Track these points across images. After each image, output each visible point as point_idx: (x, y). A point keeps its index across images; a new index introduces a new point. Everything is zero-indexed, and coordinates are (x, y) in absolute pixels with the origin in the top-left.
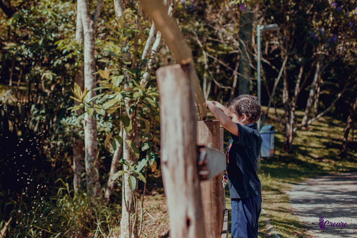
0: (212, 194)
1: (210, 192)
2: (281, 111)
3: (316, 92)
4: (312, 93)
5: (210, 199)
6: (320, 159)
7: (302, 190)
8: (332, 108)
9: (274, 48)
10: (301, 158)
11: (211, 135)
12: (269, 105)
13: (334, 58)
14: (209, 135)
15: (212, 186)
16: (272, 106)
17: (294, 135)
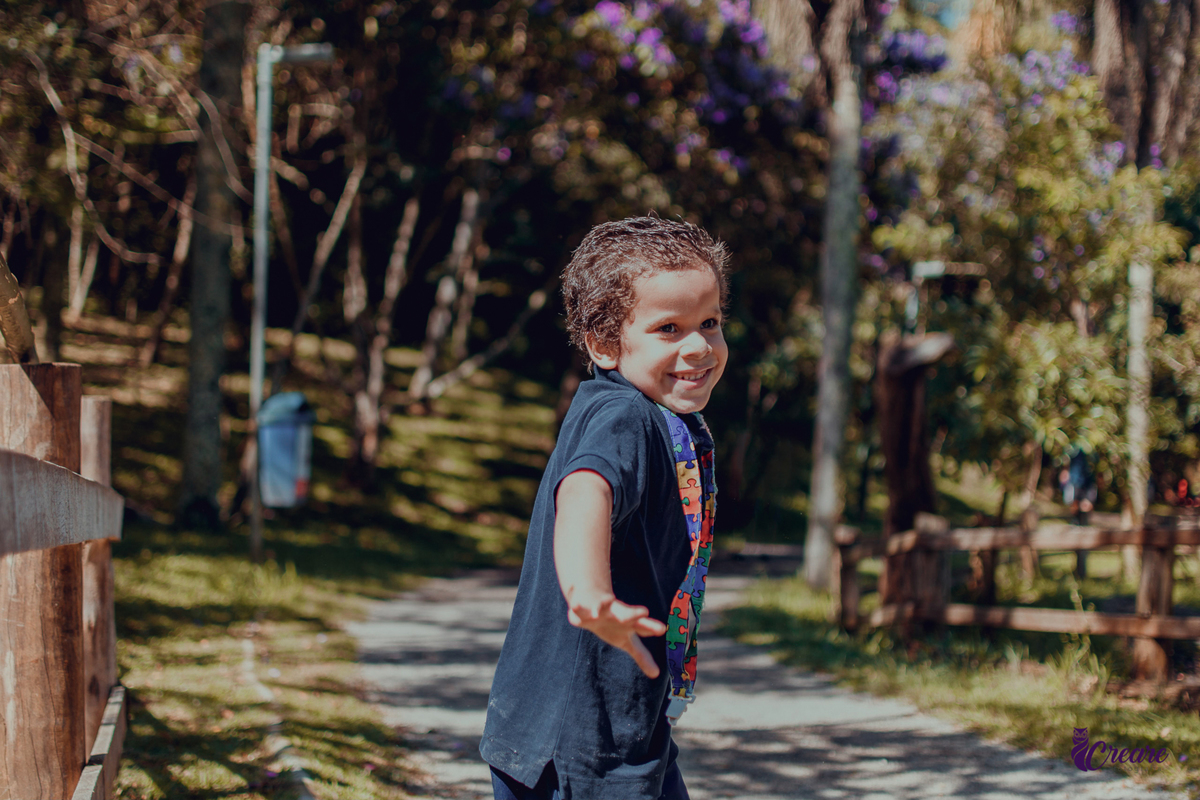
0: (50, 624)
1: (43, 618)
2: (341, 350)
3: (461, 288)
4: (447, 291)
5: (40, 644)
6: (469, 516)
7: (405, 619)
8: (515, 340)
9: (321, 129)
10: (405, 510)
11: (48, 416)
12: (299, 324)
13: (523, 174)
14: (40, 414)
15: (50, 596)
16: (309, 328)
17: (384, 432)
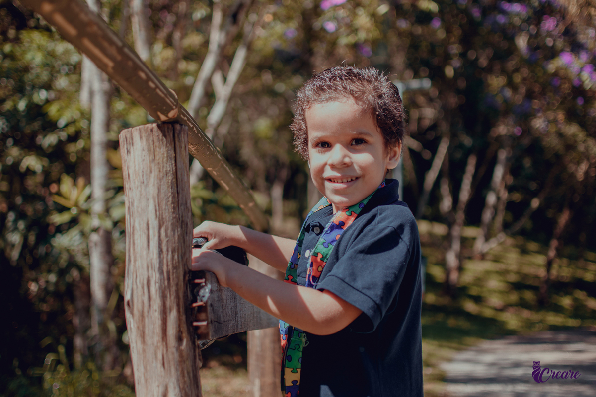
2: (439, 229)
3: (498, 198)
4: (491, 199)
6: (502, 310)
7: (467, 361)
8: (525, 222)
9: (427, 123)
10: (470, 306)
16: (424, 218)
17: (461, 269)
